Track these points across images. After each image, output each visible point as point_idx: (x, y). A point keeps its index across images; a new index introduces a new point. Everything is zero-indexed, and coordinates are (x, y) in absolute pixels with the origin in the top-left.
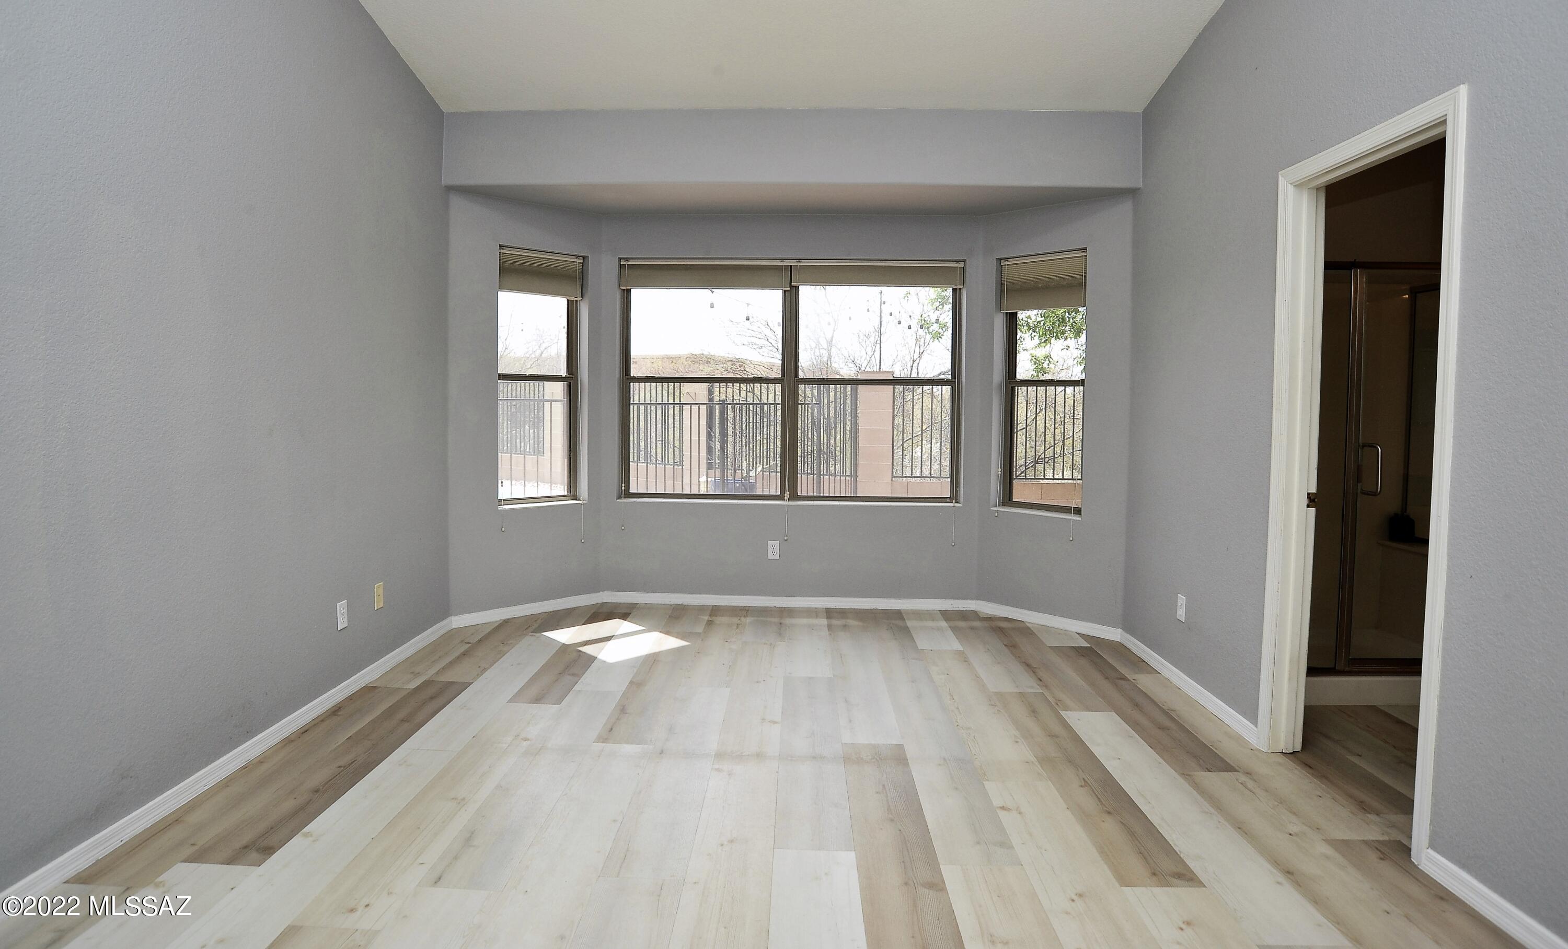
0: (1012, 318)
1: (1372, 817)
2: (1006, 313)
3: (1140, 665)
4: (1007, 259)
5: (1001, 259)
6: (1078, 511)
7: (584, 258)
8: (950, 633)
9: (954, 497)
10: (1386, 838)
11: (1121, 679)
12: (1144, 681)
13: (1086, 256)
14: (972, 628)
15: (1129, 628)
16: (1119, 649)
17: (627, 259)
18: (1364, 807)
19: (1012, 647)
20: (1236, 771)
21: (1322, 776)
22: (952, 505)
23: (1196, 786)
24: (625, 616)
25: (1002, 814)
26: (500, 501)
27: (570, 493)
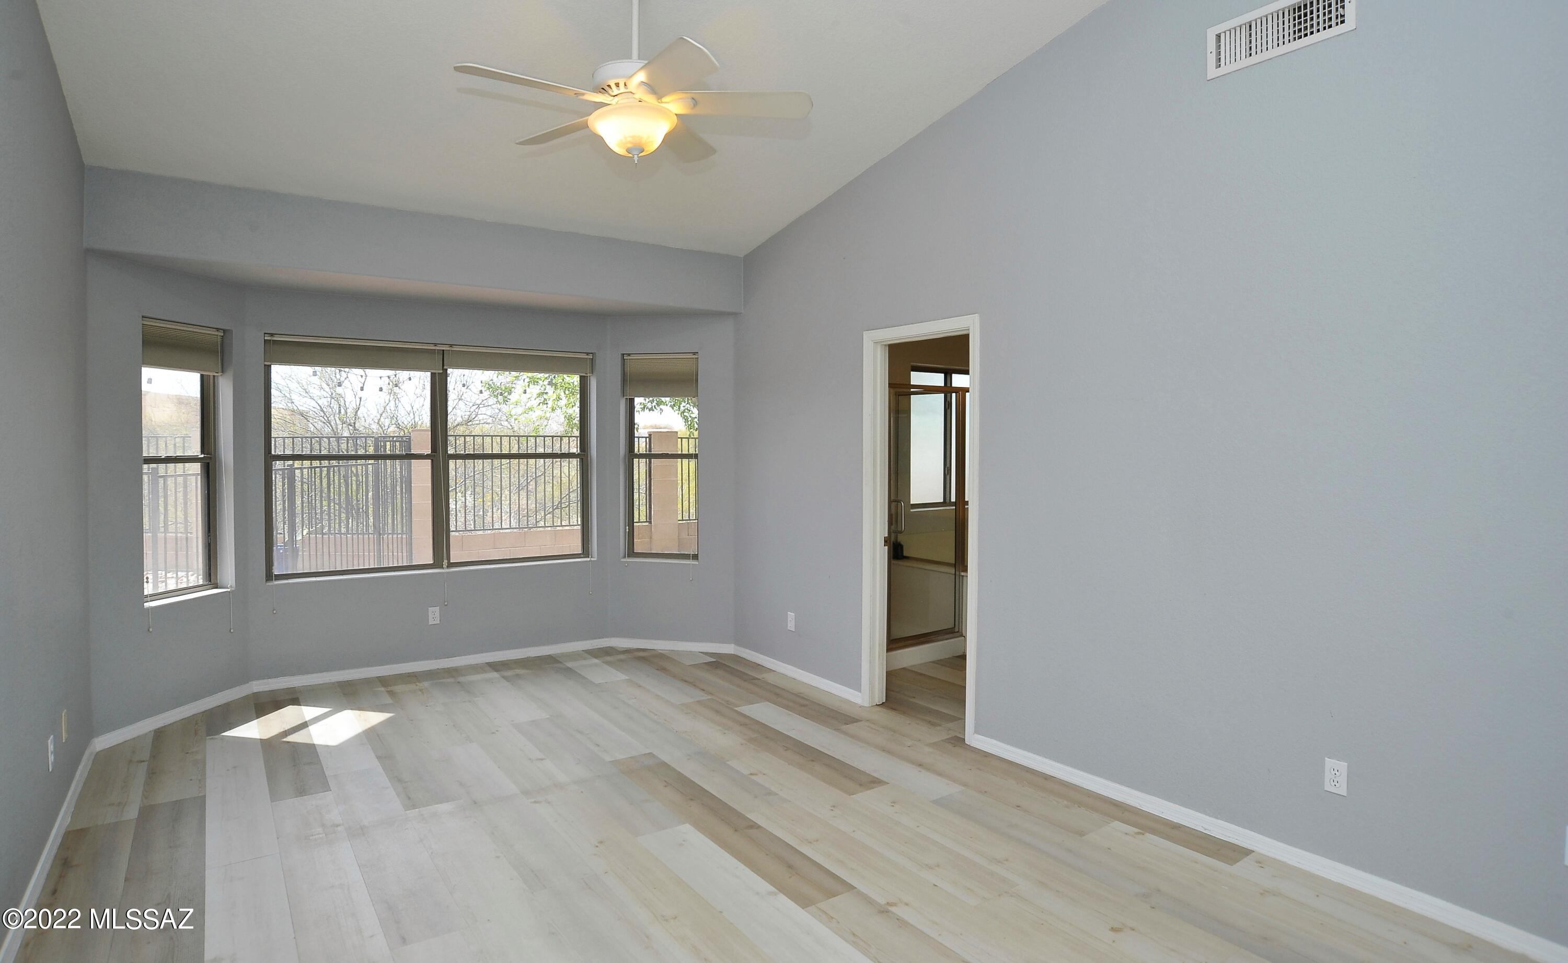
0: (631, 401)
1: (938, 728)
2: (629, 399)
3: (758, 667)
4: (629, 355)
5: (624, 354)
6: (695, 557)
7: (224, 331)
8: (605, 666)
9: (586, 552)
10: (950, 736)
11: (754, 679)
12: (769, 678)
13: (698, 358)
14: (621, 661)
15: (739, 642)
16: (736, 658)
17: (272, 335)
18: (933, 724)
19: (663, 669)
20: (861, 721)
21: (904, 713)
22: (588, 559)
23: (846, 733)
24: (295, 701)
25: (753, 777)
26: (146, 597)
27: (210, 581)
